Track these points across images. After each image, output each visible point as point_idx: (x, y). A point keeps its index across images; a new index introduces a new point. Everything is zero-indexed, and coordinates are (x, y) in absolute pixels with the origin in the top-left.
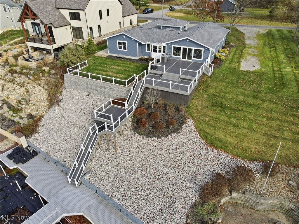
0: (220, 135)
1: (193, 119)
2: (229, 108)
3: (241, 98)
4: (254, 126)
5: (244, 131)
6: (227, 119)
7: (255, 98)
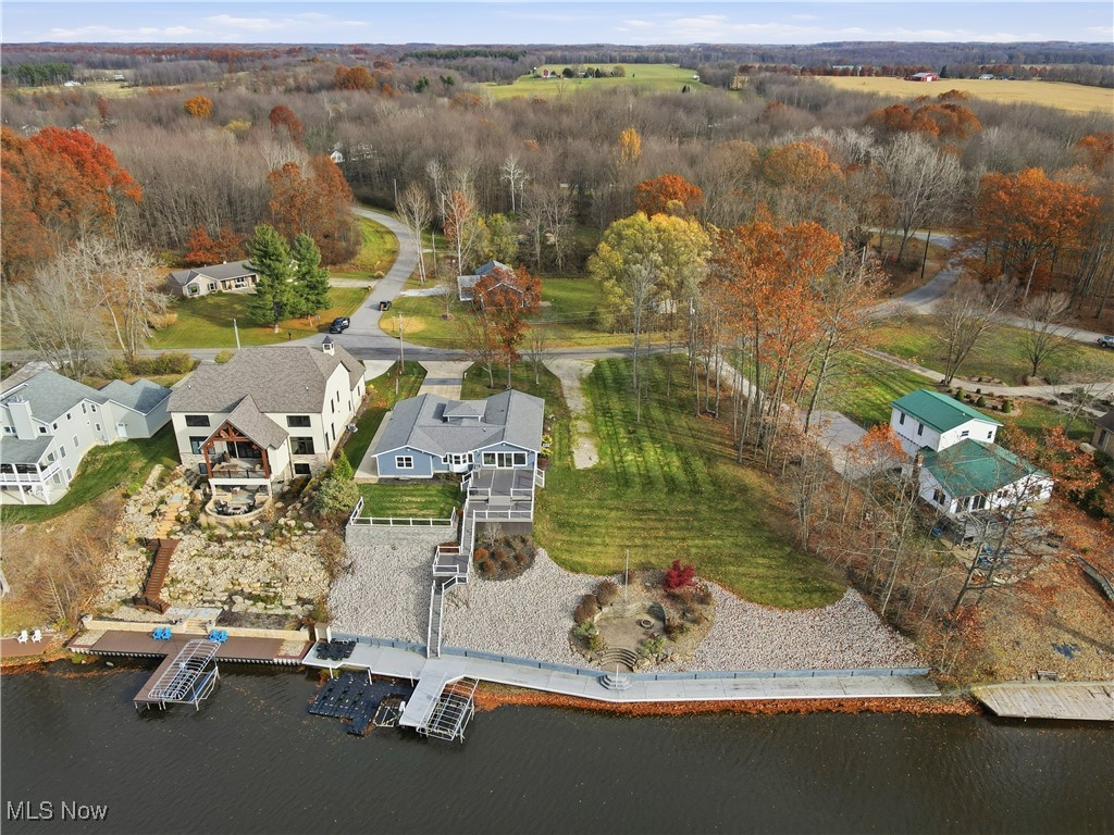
0: (577, 558)
1: (544, 547)
2: (578, 526)
3: (587, 511)
4: (607, 540)
5: (600, 548)
6: (579, 539)
7: (601, 508)
